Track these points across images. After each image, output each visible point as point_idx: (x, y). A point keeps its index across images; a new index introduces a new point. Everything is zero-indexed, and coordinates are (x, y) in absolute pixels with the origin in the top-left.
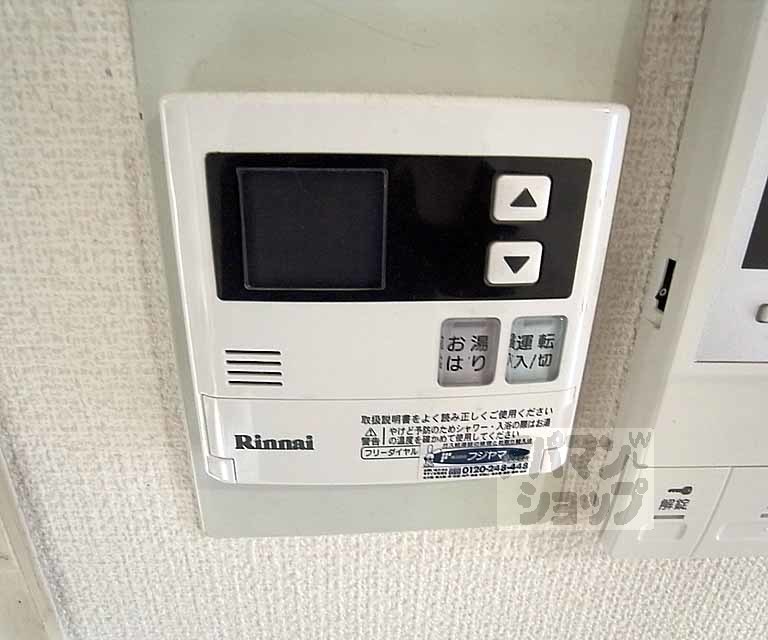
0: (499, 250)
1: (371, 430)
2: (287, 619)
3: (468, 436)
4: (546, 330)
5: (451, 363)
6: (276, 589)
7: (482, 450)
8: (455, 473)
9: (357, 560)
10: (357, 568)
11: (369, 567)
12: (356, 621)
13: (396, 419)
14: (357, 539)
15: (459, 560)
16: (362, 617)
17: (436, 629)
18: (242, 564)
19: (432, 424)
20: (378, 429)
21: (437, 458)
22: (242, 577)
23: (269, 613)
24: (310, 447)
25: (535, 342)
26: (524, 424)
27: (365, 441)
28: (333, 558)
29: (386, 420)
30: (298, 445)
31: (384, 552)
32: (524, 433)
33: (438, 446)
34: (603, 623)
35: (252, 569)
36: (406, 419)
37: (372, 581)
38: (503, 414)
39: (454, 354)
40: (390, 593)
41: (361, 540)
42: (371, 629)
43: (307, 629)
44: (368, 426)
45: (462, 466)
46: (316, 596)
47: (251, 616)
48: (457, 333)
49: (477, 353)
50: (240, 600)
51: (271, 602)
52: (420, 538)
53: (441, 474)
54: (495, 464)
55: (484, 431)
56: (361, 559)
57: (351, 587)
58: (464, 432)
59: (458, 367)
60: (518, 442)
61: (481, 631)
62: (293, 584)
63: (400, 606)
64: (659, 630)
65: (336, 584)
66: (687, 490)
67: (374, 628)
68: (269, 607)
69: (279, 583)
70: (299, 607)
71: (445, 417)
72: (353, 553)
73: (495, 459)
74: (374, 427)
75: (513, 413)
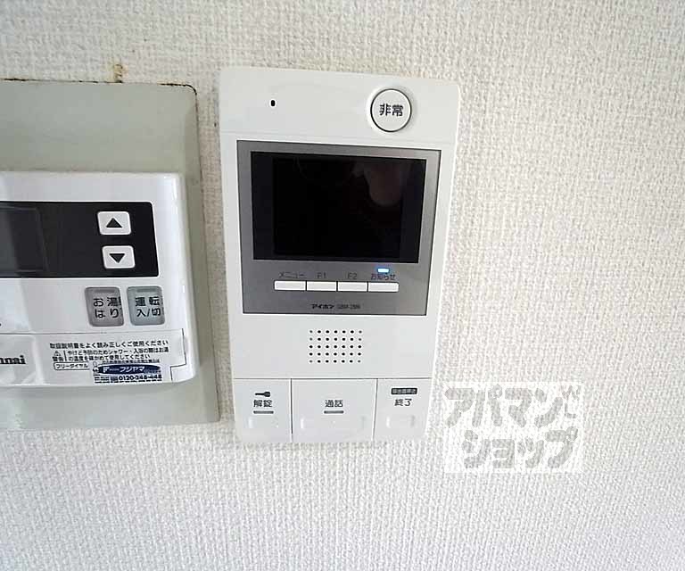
0: (107, 251)
1: (56, 352)
2: (56, 493)
3: (117, 357)
4: (152, 295)
5: (98, 313)
6: (43, 470)
7: (129, 366)
8: (114, 380)
9: (93, 448)
10: (95, 455)
11: (103, 454)
12: (103, 494)
13: (70, 345)
14: (90, 433)
15: (163, 449)
16: (107, 492)
17: (161, 502)
18: (17, 451)
19: (92, 349)
20: (61, 351)
21: (101, 370)
22: (19, 461)
23: (42, 489)
24: (23, 363)
25: (147, 301)
26: (151, 350)
27: (55, 359)
28: (77, 447)
29: (64, 346)
30: (16, 361)
31: (111, 442)
32: (153, 356)
33: (99, 362)
34: (280, 500)
35: (25, 455)
36: (76, 345)
37: (107, 464)
38: (135, 344)
39: (99, 308)
40: (121, 473)
41: (93, 433)
42: (115, 501)
43: (70, 501)
44: (55, 350)
45: (118, 376)
46: (71, 476)
47: (30, 491)
48: (98, 296)
49: (113, 308)
50: (20, 479)
51: (42, 480)
52: (132, 432)
53: (106, 380)
54: (139, 375)
55: (126, 354)
56: (96, 448)
57: (93, 468)
58: (113, 354)
59: (103, 316)
60: (150, 361)
61: (194, 504)
62: (54, 466)
63: (130, 482)
64: (322, 506)
65: (83, 465)
66: (267, 394)
67: (118, 501)
68: (41, 484)
69: (45, 465)
70: (62, 484)
71: (100, 345)
72: (90, 443)
73: (138, 371)
74: (58, 350)
75: (142, 343)
